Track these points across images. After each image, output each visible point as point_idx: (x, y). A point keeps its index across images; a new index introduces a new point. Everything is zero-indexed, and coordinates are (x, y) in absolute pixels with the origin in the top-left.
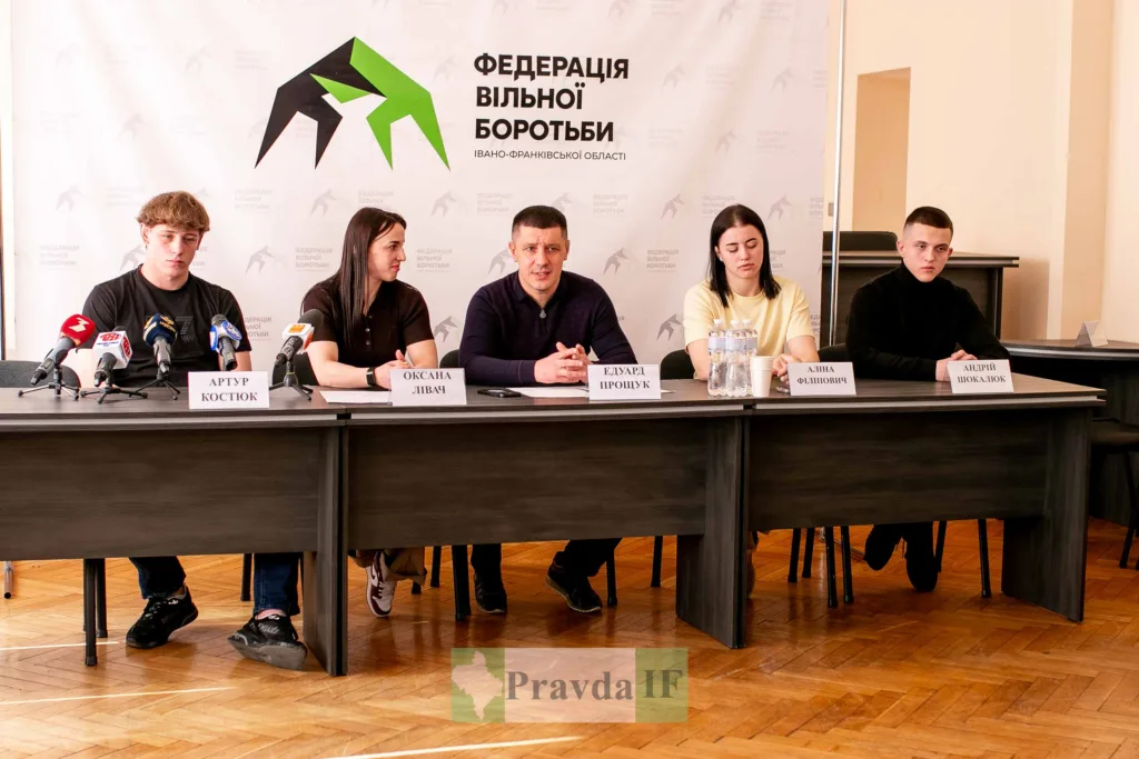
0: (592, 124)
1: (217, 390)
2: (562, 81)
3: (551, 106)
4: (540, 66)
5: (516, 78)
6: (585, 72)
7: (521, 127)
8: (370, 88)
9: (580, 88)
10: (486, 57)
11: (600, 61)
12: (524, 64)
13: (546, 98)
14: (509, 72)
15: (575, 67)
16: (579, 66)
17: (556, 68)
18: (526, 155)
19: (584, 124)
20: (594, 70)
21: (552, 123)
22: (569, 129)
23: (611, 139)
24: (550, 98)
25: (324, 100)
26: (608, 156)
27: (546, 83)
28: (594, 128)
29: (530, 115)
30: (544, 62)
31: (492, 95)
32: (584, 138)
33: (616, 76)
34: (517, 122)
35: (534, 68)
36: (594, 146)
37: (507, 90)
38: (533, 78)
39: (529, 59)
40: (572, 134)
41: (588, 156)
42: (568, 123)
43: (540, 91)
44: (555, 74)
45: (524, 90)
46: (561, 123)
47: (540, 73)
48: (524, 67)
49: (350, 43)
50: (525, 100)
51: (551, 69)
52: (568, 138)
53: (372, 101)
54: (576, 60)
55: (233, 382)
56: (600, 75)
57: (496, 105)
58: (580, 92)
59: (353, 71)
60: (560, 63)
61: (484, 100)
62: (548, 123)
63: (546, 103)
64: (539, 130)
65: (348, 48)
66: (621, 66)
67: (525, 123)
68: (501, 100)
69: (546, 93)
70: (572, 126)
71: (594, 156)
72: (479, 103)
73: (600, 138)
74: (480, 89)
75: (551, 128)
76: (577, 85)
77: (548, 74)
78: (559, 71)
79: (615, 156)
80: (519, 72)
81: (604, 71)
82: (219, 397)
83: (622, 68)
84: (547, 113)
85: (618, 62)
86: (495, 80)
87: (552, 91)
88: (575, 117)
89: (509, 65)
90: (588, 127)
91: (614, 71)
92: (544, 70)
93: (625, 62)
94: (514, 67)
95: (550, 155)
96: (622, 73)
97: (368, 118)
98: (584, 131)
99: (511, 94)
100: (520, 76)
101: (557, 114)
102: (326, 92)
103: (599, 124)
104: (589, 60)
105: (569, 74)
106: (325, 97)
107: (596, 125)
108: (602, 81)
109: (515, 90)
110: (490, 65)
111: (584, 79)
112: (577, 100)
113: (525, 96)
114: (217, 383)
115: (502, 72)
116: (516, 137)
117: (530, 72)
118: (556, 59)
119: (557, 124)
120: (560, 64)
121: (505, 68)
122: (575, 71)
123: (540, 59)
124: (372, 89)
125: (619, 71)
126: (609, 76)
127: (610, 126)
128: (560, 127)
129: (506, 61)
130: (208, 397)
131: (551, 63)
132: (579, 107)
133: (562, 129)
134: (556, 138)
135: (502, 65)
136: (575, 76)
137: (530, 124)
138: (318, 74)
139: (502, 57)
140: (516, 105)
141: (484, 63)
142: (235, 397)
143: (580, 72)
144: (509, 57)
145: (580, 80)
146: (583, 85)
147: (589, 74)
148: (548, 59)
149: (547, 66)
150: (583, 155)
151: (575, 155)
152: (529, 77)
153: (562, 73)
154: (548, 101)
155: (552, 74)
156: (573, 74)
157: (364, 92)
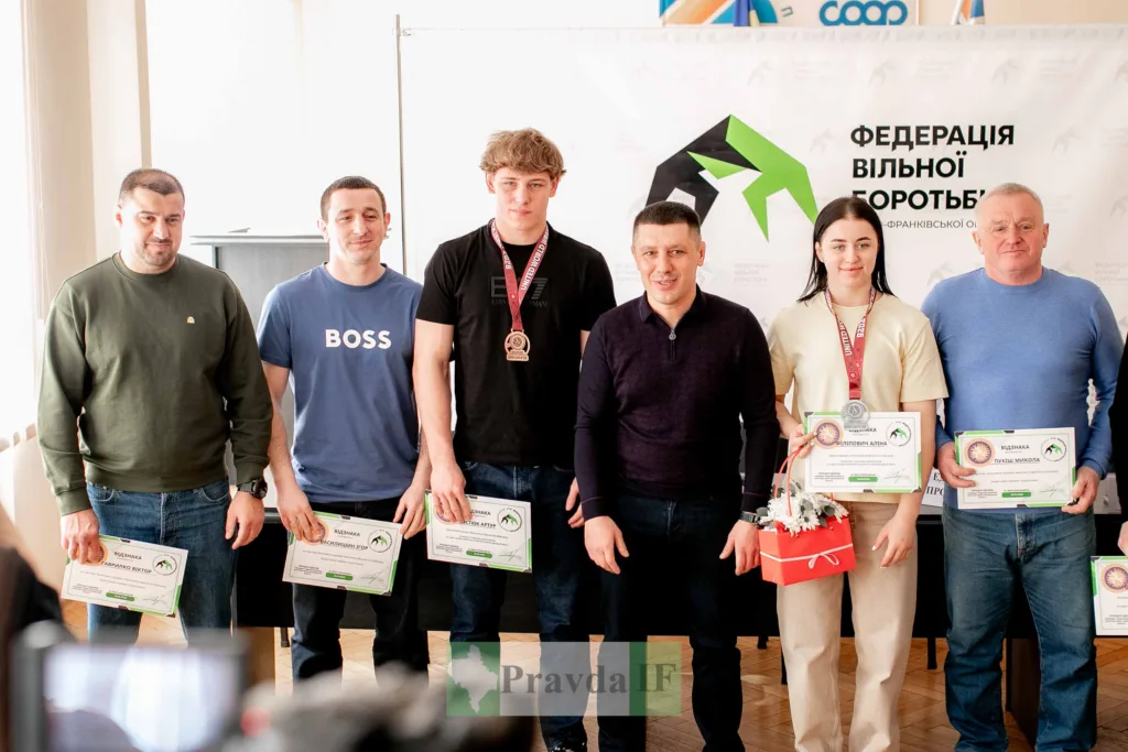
0: (974, 192)
2: (943, 150)
3: (931, 175)
4: (919, 136)
5: (894, 148)
6: (966, 139)
7: (899, 197)
8: (746, 164)
9: (961, 156)
10: (862, 129)
11: (983, 128)
12: (903, 134)
13: (925, 167)
14: (887, 143)
15: (956, 136)
16: (960, 134)
17: (936, 137)
19: (966, 193)
20: (977, 138)
21: (931, 192)
22: (949, 198)
24: (930, 167)
25: (700, 178)
27: (925, 153)
29: (908, 185)
30: (923, 132)
31: (868, 167)
32: (966, 206)
33: (1001, 142)
34: (895, 193)
35: (913, 138)
37: (884, 161)
38: (911, 148)
39: (907, 129)
42: (949, 192)
43: (919, 161)
44: (935, 143)
45: (901, 161)
46: (942, 192)
47: (919, 143)
48: (903, 138)
50: (903, 170)
51: (930, 138)
52: (949, 206)
53: (746, 177)
54: (957, 128)
56: (983, 142)
57: (873, 175)
58: (961, 161)
59: (728, 147)
61: (860, 172)
62: (927, 193)
63: (925, 172)
64: (918, 200)
65: (723, 126)
66: (1006, 132)
67: (904, 194)
68: (878, 171)
69: (925, 163)
70: (953, 195)
72: (856, 175)
74: (856, 161)
75: (931, 198)
76: (958, 153)
77: (927, 143)
78: (939, 140)
80: (897, 143)
81: (988, 138)
83: (1007, 133)
84: (926, 183)
85: (1003, 128)
86: (872, 152)
87: (931, 161)
88: (956, 186)
89: (886, 136)
90: (970, 196)
91: (998, 138)
92: (922, 139)
93: (1011, 128)
94: (891, 139)
95: (930, 224)
96: (1007, 139)
97: (744, 193)
98: (966, 199)
99: (889, 165)
100: (898, 147)
101: (938, 183)
102: (702, 168)
104: (971, 128)
105: (950, 143)
106: (702, 174)
108: (986, 147)
109: (893, 161)
110: (867, 136)
111: (967, 147)
112: (958, 168)
113: (902, 167)
115: (879, 143)
116: (894, 207)
117: (908, 143)
118: (936, 129)
119: (936, 193)
120: (939, 133)
121: (883, 139)
122: (956, 140)
123: (918, 129)
124: (747, 164)
125: (1004, 137)
126: (993, 142)
128: (940, 196)
129: (883, 132)
131: (930, 132)
132: (961, 175)
133: (942, 199)
134: (936, 206)
135: (879, 135)
136: (956, 144)
137: (908, 195)
138: (695, 152)
139: (879, 129)
140: (893, 175)
141: (861, 135)
143: (961, 140)
144: (888, 128)
145: (962, 148)
146: (965, 153)
147: (971, 142)
148: (927, 128)
149: (926, 135)
150: (964, 224)
151: (957, 224)
152: (907, 147)
153: (942, 142)
154: (927, 171)
155: (931, 143)
156: (954, 143)
157: (740, 167)
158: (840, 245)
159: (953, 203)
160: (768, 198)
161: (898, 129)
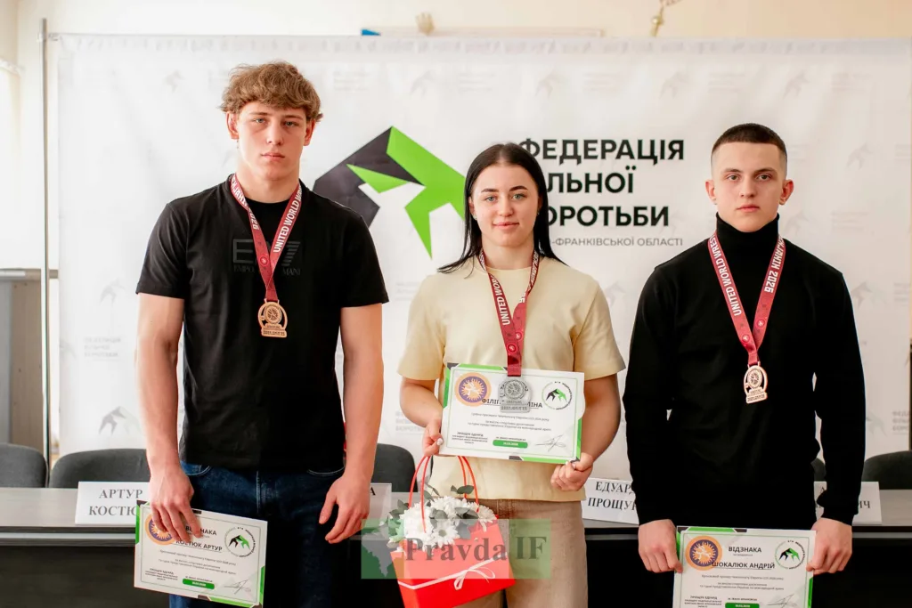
0: (645, 208)
1: (108, 503)
2: (611, 164)
3: (600, 190)
4: (586, 149)
5: (561, 162)
6: (635, 153)
7: (568, 213)
8: (408, 177)
9: (631, 171)
10: (529, 143)
11: (652, 143)
12: (570, 148)
13: (594, 182)
14: (554, 157)
15: (625, 150)
16: (629, 148)
17: (604, 151)
18: (574, 242)
19: (636, 209)
20: (646, 152)
21: (601, 208)
22: (619, 214)
23: (666, 223)
24: (599, 182)
25: (360, 191)
26: (663, 242)
27: (593, 168)
28: (648, 213)
29: (576, 201)
30: (590, 146)
32: (636, 223)
33: (671, 157)
34: (563, 209)
35: (581, 152)
36: (648, 230)
37: (552, 176)
38: (579, 162)
39: (575, 143)
40: (622, 219)
41: (641, 242)
42: (619, 209)
43: (587, 176)
44: (603, 157)
45: (569, 175)
46: (611, 208)
47: (587, 157)
48: (570, 151)
49: (387, 134)
50: (571, 185)
51: (598, 152)
52: (619, 223)
53: (408, 191)
54: (625, 142)
55: (125, 494)
56: (652, 157)
58: (631, 176)
59: (389, 160)
60: (609, 146)
62: (596, 209)
63: (593, 187)
64: (587, 216)
65: (384, 138)
66: (676, 147)
67: (572, 210)
69: (594, 177)
70: (622, 211)
71: (647, 242)
73: (655, 221)
75: (601, 214)
76: (628, 168)
77: (595, 157)
78: (607, 154)
79: (671, 242)
80: (564, 157)
81: (657, 152)
82: (108, 511)
83: (676, 149)
84: (595, 198)
85: (672, 143)
87: (600, 176)
88: (626, 202)
89: (553, 149)
90: (640, 212)
91: (668, 153)
92: (590, 153)
93: (681, 143)
94: (559, 152)
95: (599, 242)
96: (677, 155)
97: (408, 208)
98: (636, 216)
99: (557, 180)
100: (565, 161)
101: (606, 198)
102: (362, 182)
103: (653, 209)
104: (640, 143)
105: (618, 157)
106: (362, 187)
107: (649, 210)
108: (655, 162)
109: (561, 176)
110: (533, 149)
111: (636, 162)
112: (628, 184)
113: (570, 181)
114: (108, 495)
116: (562, 223)
117: (576, 157)
118: (604, 142)
119: (606, 209)
120: (607, 147)
121: (550, 153)
122: (625, 154)
123: (587, 142)
124: (409, 178)
125: (674, 152)
126: (662, 157)
127: (665, 211)
128: (610, 212)
129: (550, 146)
130: (96, 511)
131: (598, 146)
132: (630, 190)
133: (612, 215)
134: (606, 223)
135: (546, 149)
136: (625, 159)
137: (577, 211)
138: (356, 164)
139: (546, 142)
140: (561, 190)
142: (125, 511)
143: (630, 154)
144: (554, 142)
145: (631, 163)
146: (634, 168)
147: (641, 157)
148: (595, 142)
149: (594, 149)
150: (635, 241)
151: (627, 242)
152: (575, 161)
153: (611, 156)
154: (596, 186)
155: (600, 156)
156: (622, 157)
157: (402, 181)
158: (492, 196)
159: (623, 219)
160: (432, 214)
161: (565, 143)
